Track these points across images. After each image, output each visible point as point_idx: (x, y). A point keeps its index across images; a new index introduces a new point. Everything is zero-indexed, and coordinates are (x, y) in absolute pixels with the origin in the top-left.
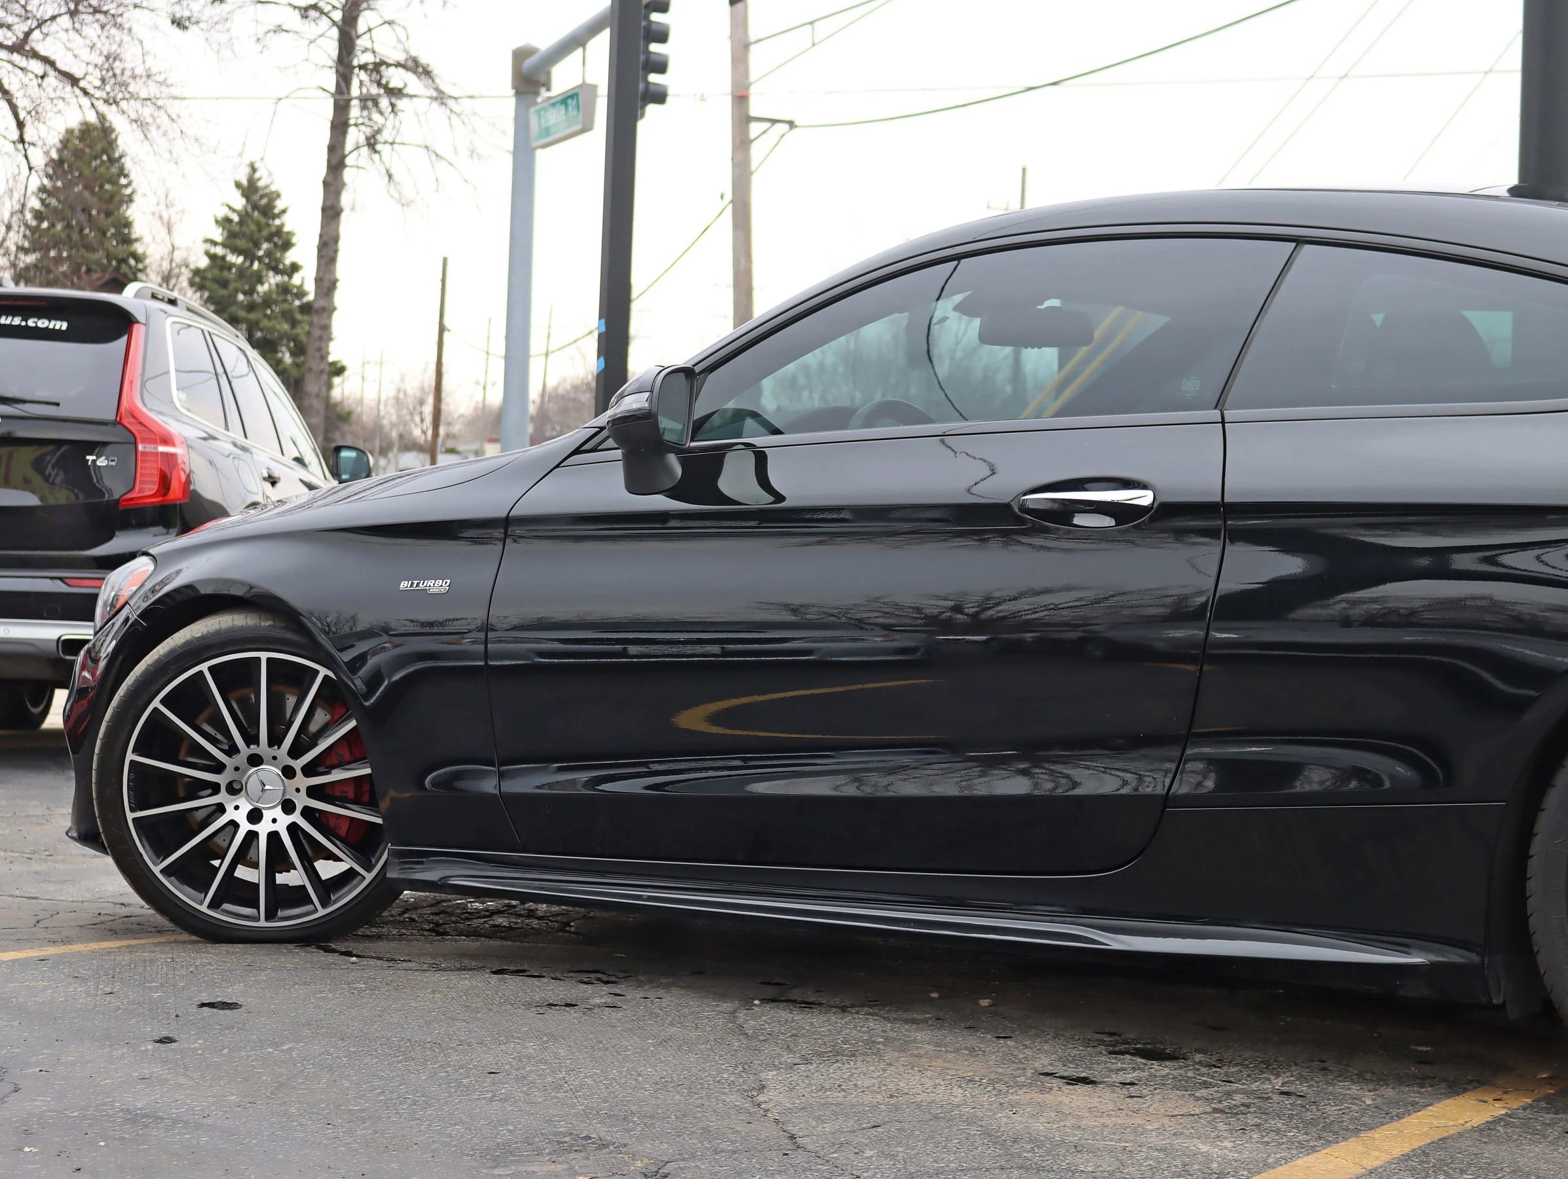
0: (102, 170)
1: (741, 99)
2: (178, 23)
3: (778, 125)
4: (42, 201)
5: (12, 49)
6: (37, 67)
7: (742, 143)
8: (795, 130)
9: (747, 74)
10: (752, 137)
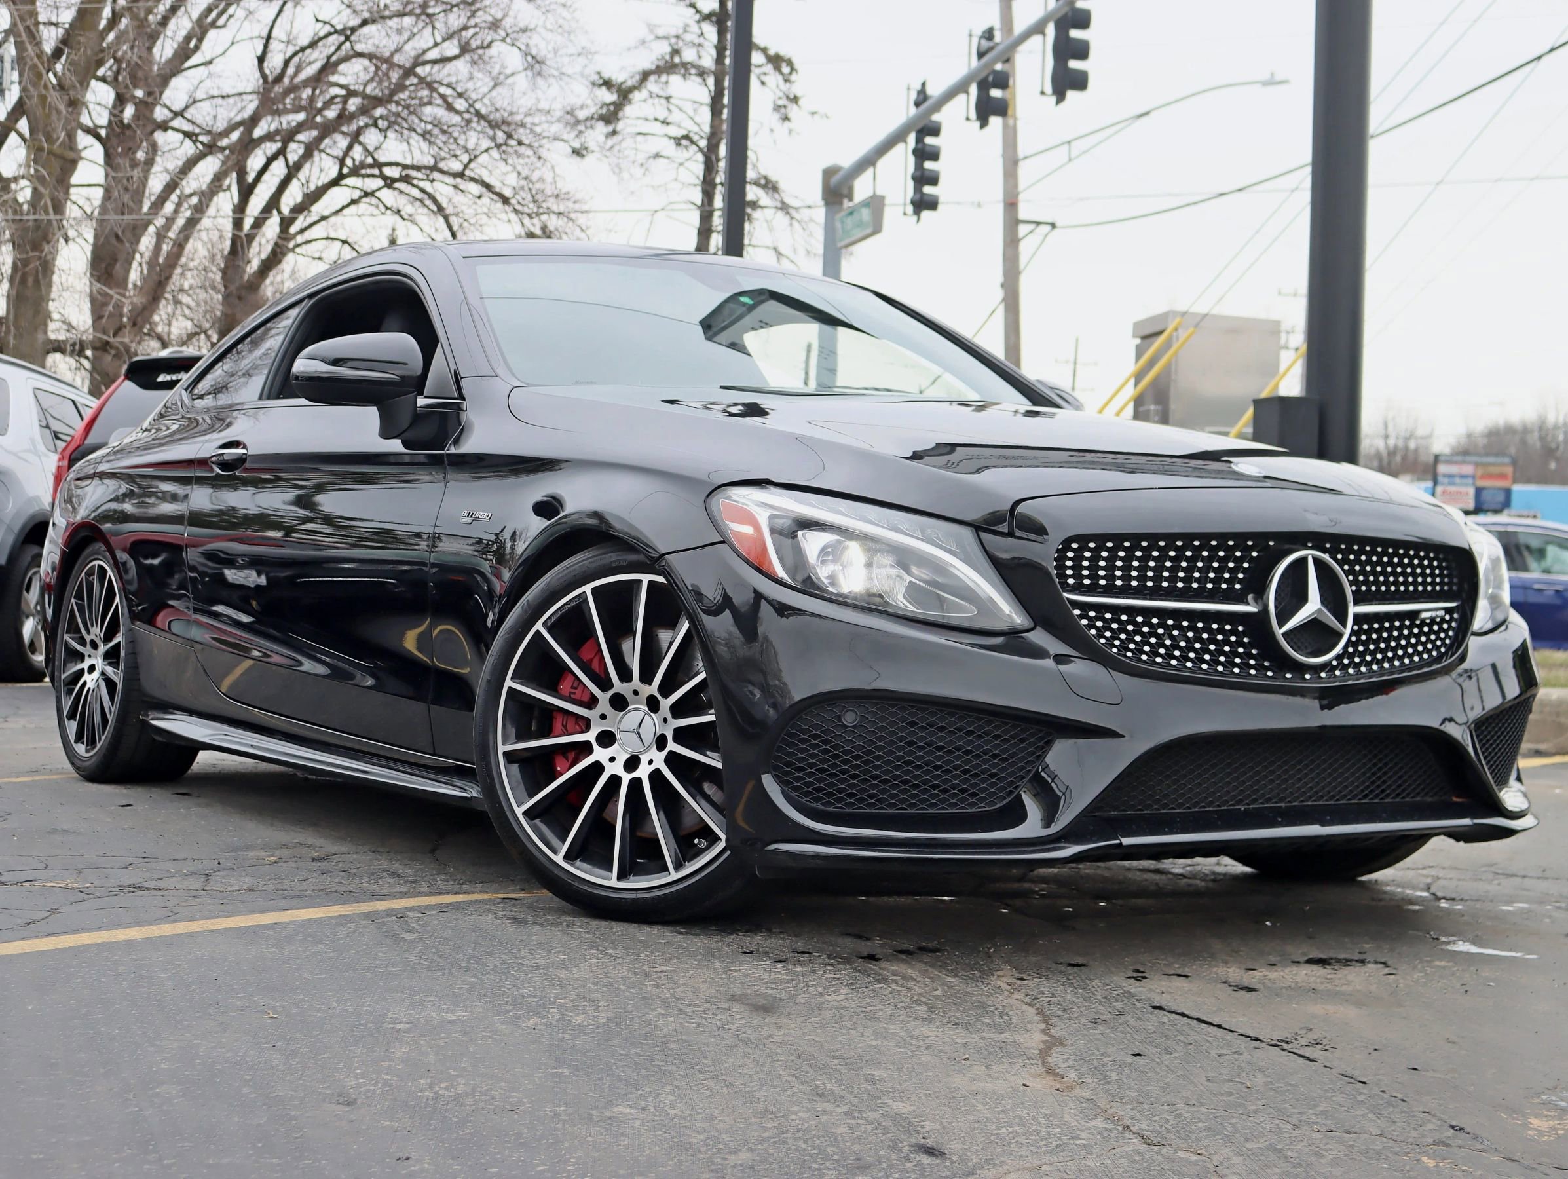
1: (1011, 205)
2: (577, 152)
5: (456, 175)
6: (475, 189)
7: (1012, 242)
8: (1056, 230)
9: (1016, 186)
10: (1020, 237)
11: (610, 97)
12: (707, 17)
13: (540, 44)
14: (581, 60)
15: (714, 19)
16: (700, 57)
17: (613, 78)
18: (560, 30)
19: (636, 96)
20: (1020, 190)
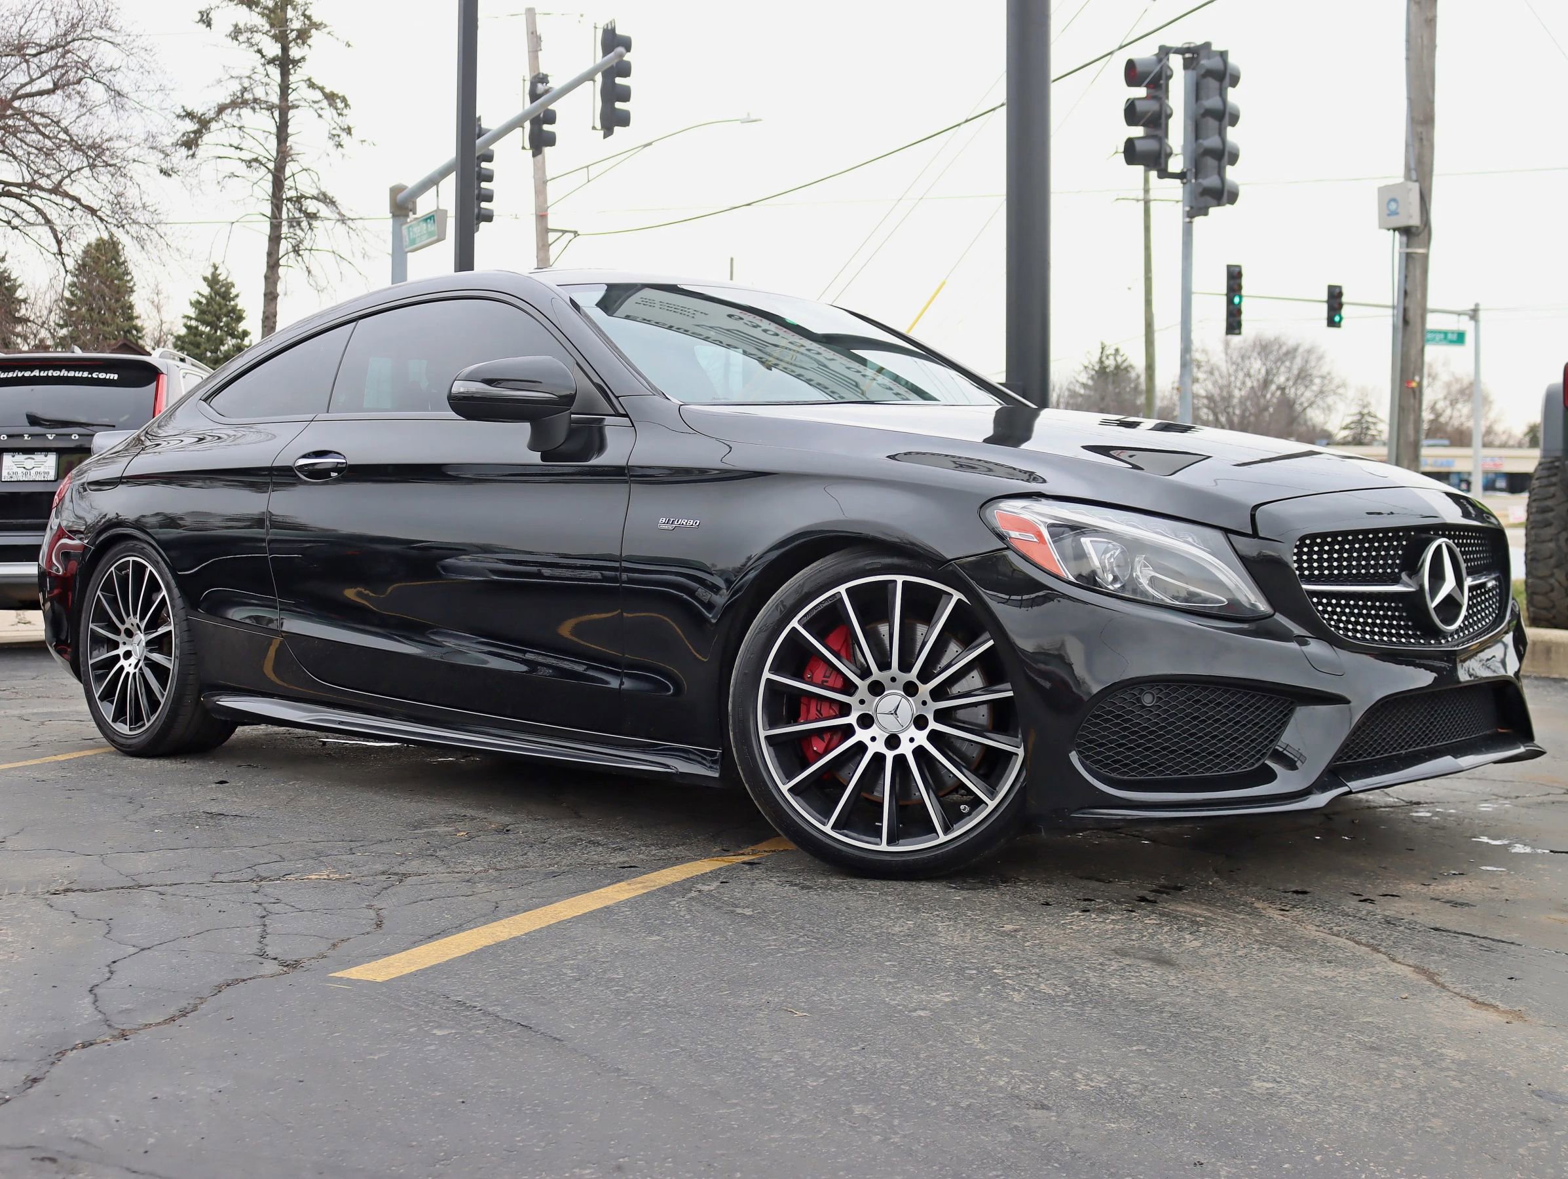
0: (112, 270)
1: (542, 217)
2: (164, 172)
3: (567, 234)
4: (72, 292)
5: (51, 191)
6: (68, 203)
7: (543, 246)
9: (545, 201)
10: (550, 242)
11: (190, 126)
12: (271, 61)
13: (121, 82)
14: (160, 95)
15: (277, 63)
16: (267, 94)
17: (195, 111)
18: (141, 70)
19: (214, 126)
20: (549, 204)
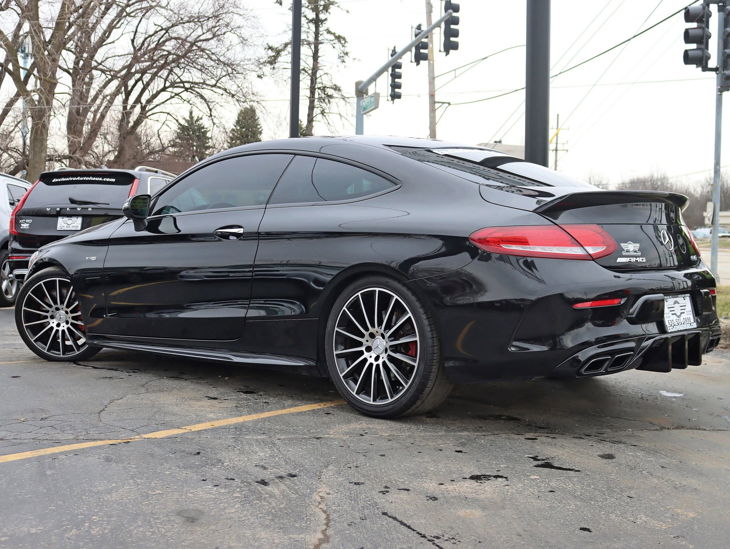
0: (252, 123)
1: (432, 96)
2: (259, 76)
3: (445, 104)
4: (233, 134)
5: (212, 86)
6: (221, 91)
7: (433, 110)
8: (450, 106)
9: (434, 88)
10: (436, 108)
11: (271, 53)
12: (311, 21)
13: (245, 32)
14: (262, 39)
15: (314, 22)
16: (308, 37)
17: (273, 46)
18: (253, 27)
19: (283, 53)
20: (436, 89)
